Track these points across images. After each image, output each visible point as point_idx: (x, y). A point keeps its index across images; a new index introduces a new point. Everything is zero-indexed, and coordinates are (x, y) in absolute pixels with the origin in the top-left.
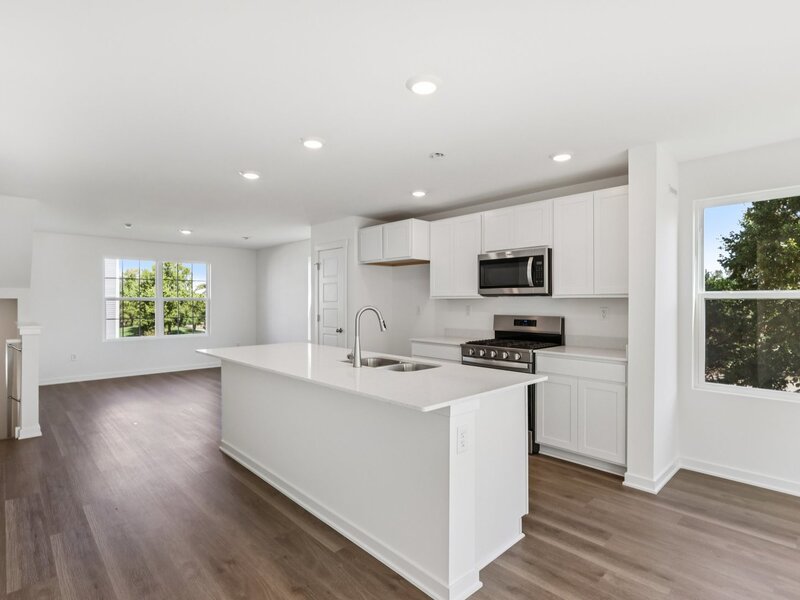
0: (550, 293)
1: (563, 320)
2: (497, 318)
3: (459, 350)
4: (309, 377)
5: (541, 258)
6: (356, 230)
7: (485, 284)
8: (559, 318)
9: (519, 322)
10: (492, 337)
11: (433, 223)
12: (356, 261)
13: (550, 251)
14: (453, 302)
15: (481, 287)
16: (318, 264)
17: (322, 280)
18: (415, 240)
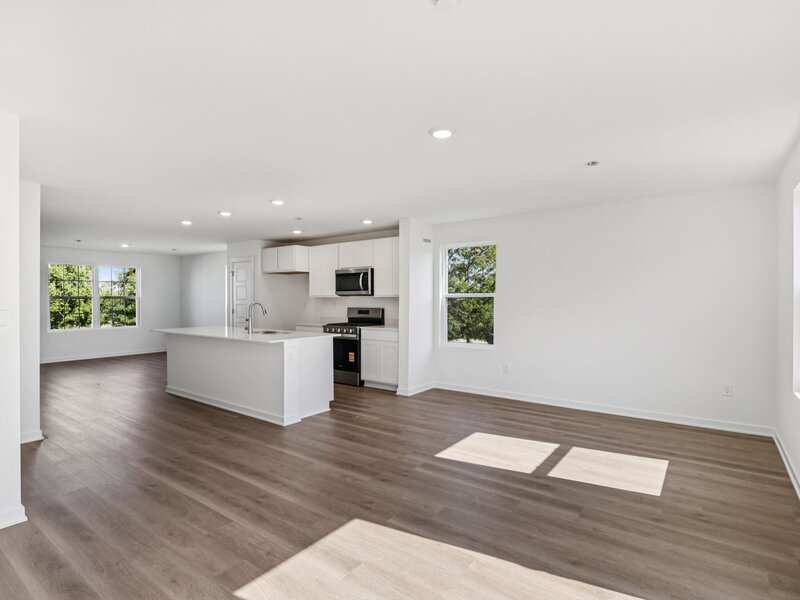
0: (372, 294)
1: (383, 310)
2: (349, 309)
3: (322, 329)
4: (226, 336)
5: (366, 274)
6: (260, 250)
7: (339, 288)
8: (379, 309)
9: (361, 311)
10: (347, 321)
11: (311, 248)
12: (260, 272)
13: (372, 270)
14: (326, 300)
15: (337, 290)
16: (233, 273)
17: (235, 284)
18: (298, 258)
